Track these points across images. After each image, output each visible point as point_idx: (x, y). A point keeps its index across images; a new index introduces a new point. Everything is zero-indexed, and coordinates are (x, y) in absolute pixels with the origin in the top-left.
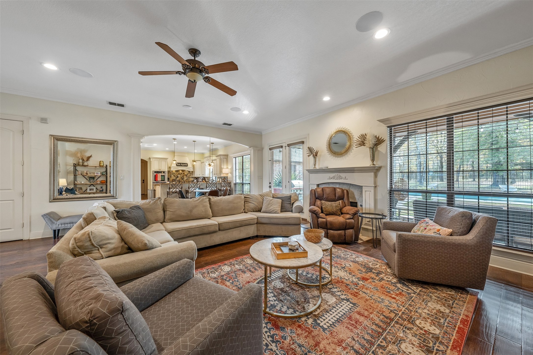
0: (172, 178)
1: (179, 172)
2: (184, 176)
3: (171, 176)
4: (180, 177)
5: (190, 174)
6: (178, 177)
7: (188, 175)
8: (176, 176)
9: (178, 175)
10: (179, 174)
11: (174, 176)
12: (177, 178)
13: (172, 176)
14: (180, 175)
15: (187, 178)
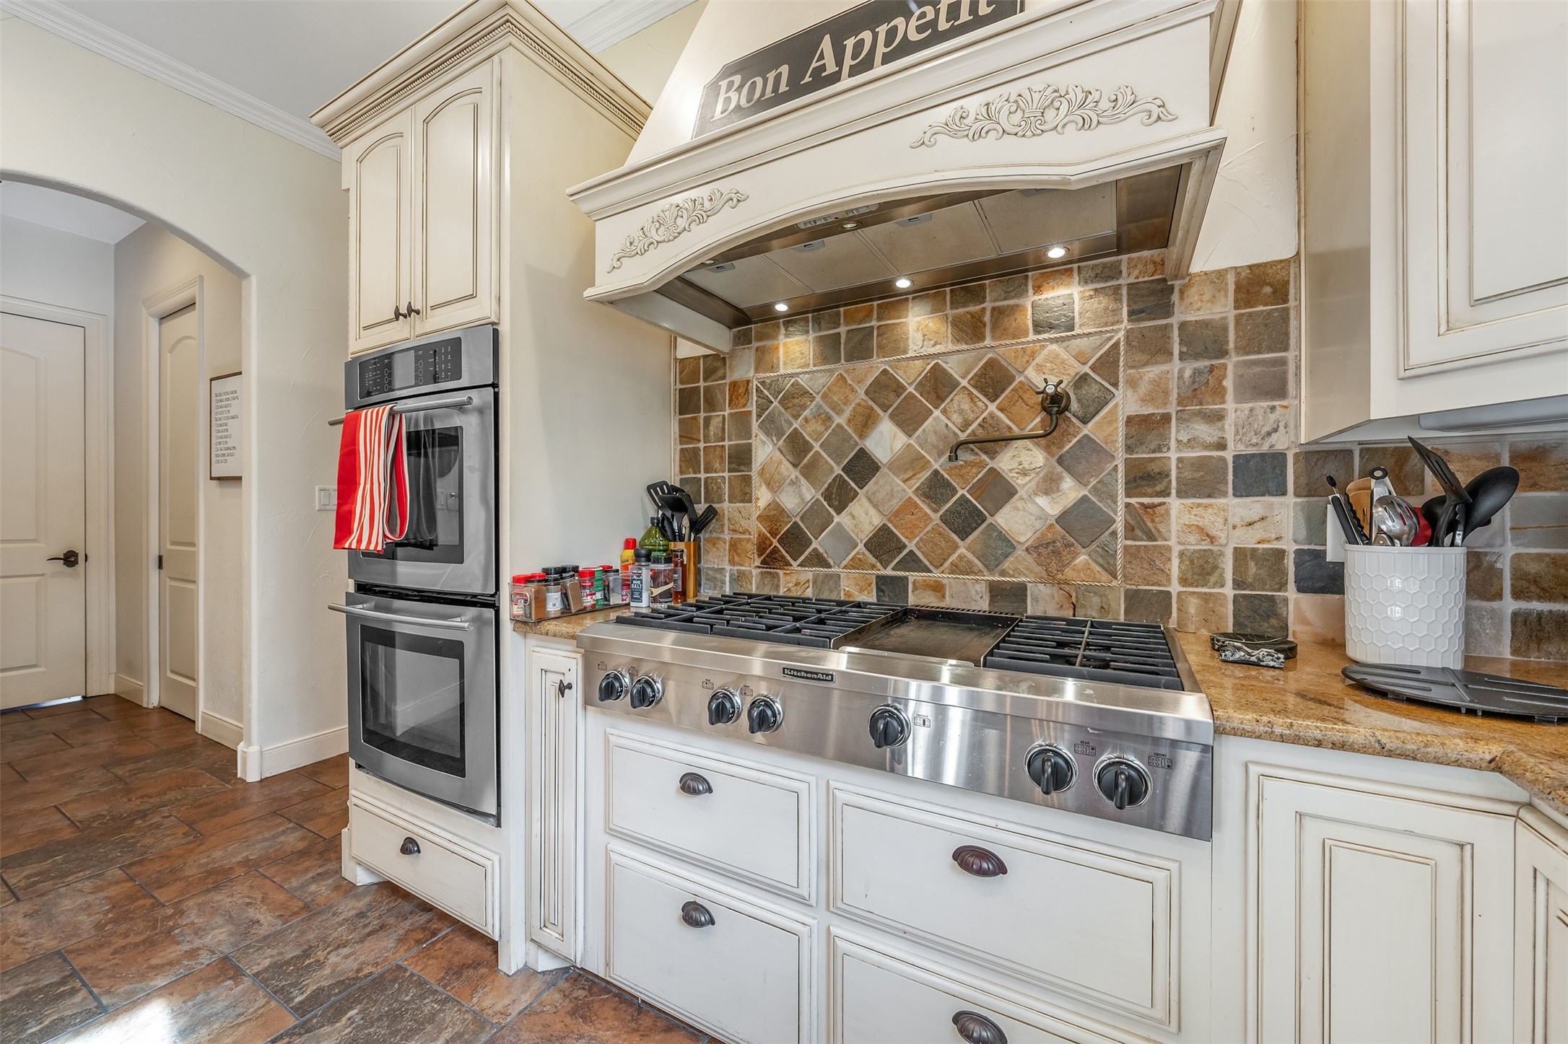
0: (763, 497)
1: (878, 364)
2: (992, 442)
3: (741, 458)
4: (908, 463)
5: (1176, 370)
6: (863, 467)
7: (1126, 403)
8: (836, 443)
9: (866, 423)
10: (885, 388)
11: (797, 447)
12: (839, 496)
13: (764, 451)
14: (909, 420)
15: (1070, 491)
